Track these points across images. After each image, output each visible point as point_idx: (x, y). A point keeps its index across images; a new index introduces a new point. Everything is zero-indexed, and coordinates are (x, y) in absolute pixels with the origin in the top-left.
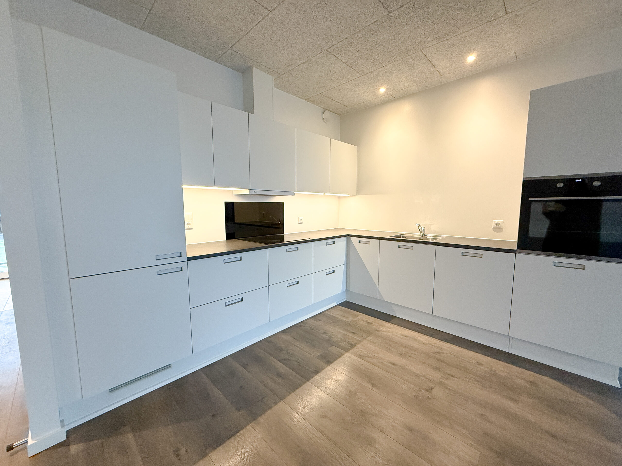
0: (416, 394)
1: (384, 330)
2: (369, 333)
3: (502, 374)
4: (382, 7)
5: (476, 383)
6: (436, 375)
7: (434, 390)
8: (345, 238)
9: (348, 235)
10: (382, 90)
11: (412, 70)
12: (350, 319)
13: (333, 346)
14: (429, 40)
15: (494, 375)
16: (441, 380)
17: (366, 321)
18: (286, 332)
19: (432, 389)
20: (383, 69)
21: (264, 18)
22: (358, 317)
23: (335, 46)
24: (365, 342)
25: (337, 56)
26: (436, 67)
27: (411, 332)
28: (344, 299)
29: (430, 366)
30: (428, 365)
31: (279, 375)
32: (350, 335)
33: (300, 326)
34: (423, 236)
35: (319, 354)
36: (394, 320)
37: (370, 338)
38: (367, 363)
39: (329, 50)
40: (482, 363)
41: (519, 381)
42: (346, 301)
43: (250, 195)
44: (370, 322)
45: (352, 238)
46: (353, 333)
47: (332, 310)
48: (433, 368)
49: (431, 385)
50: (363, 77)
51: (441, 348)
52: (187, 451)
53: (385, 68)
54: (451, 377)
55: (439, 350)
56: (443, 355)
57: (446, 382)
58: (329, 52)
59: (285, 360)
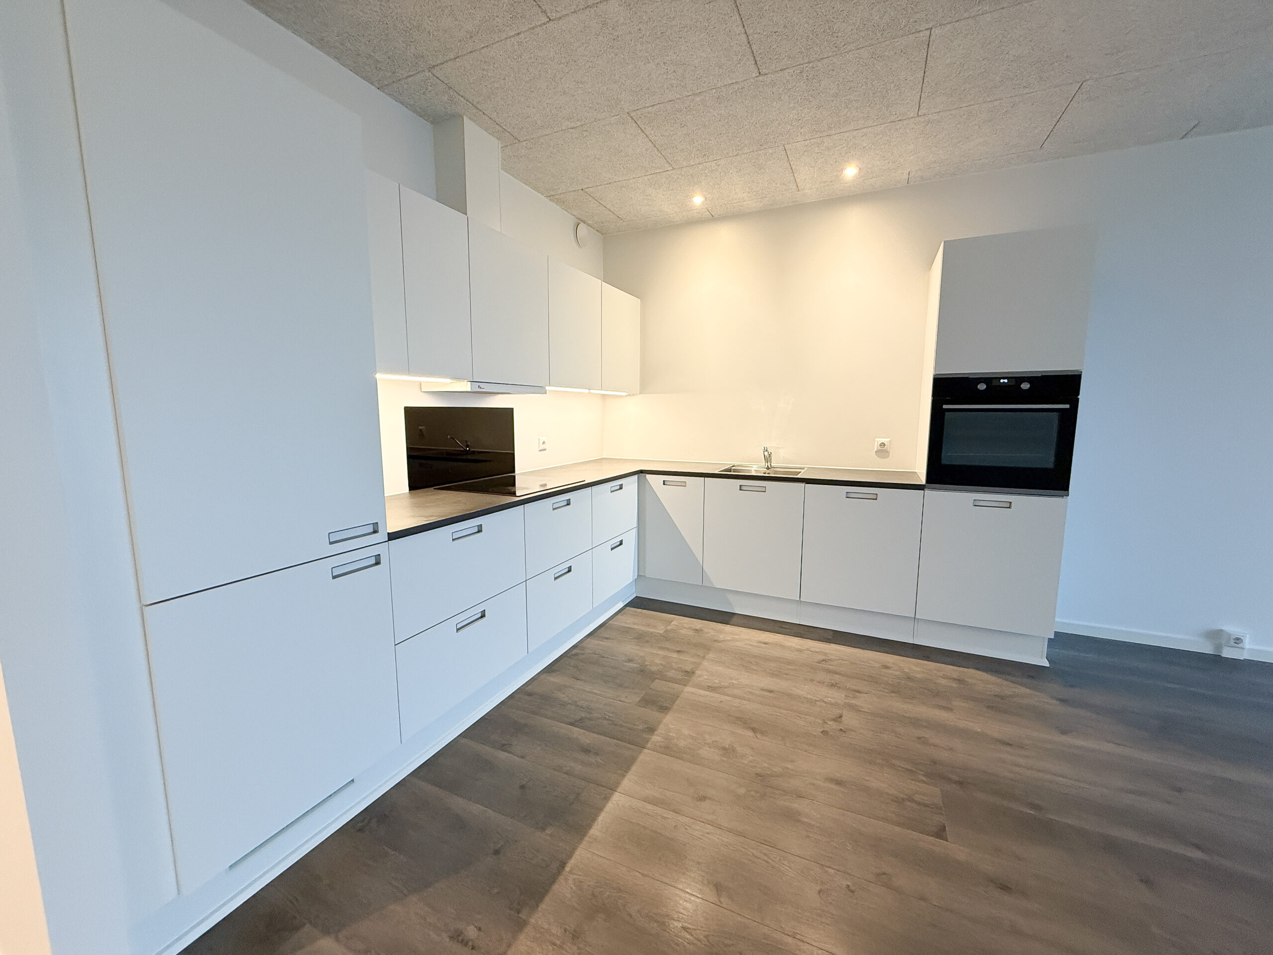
0: (822, 730)
1: (729, 638)
2: (707, 648)
3: (918, 676)
4: (753, 62)
5: (893, 695)
6: (837, 696)
7: (843, 718)
8: (636, 477)
9: (642, 472)
10: (698, 200)
11: (758, 174)
12: (660, 629)
13: (657, 680)
14: (802, 131)
15: (909, 678)
16: (847, 701)
17: (690, 628)
18: (554, 671)
19: (841, 717)
20: (713, 164)
21: (533, 28)
22: (673, 623)
23: (646, 110)
24: (706, 663)
25: (643, 127)
26: (795, 175)
27: (770, 635)
28: (633, 593)
29: (821, 682)
30: (819, 682)
31: (586, 750)
32: (675, 655)
33: (576, 655)
34: (769, 468)
35: (638, 699)
36: (734, 619)
37: (711, 655)
38: (728, 698)
39: (633, 114)
40: (888, 665)
41: (944, 682)
42: (636, 597)
43: (472, 392)
44: (697, 628)
45: (648, 476)
46: (679, 651)
47: (619, 616)
48: (827, 686)
49: (838, 712)
50: (674, 171)
51: (826, 654)
52: (480, 929)
53: (716, 164)
54: (857, 694)
55: (824, 657)
56: (832, 663)
57: (853, 701)
58: (631, 117)
59: (582, 720)
